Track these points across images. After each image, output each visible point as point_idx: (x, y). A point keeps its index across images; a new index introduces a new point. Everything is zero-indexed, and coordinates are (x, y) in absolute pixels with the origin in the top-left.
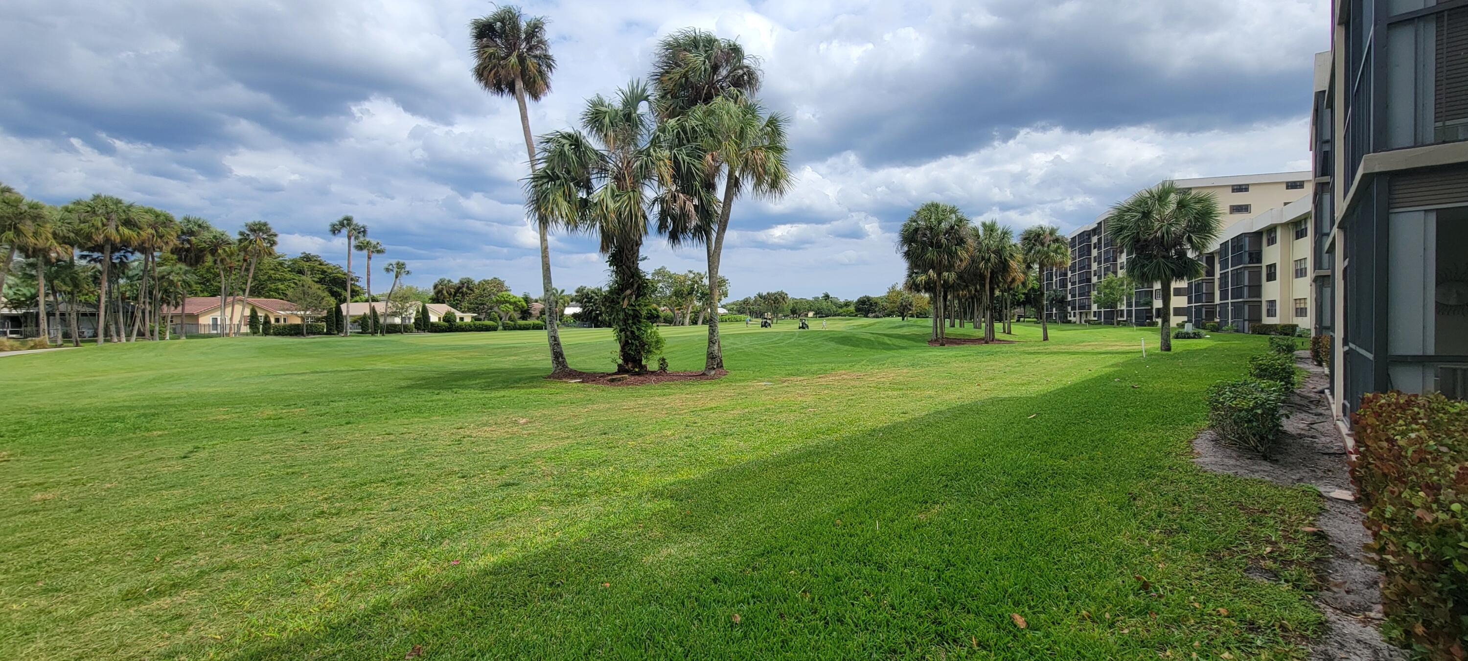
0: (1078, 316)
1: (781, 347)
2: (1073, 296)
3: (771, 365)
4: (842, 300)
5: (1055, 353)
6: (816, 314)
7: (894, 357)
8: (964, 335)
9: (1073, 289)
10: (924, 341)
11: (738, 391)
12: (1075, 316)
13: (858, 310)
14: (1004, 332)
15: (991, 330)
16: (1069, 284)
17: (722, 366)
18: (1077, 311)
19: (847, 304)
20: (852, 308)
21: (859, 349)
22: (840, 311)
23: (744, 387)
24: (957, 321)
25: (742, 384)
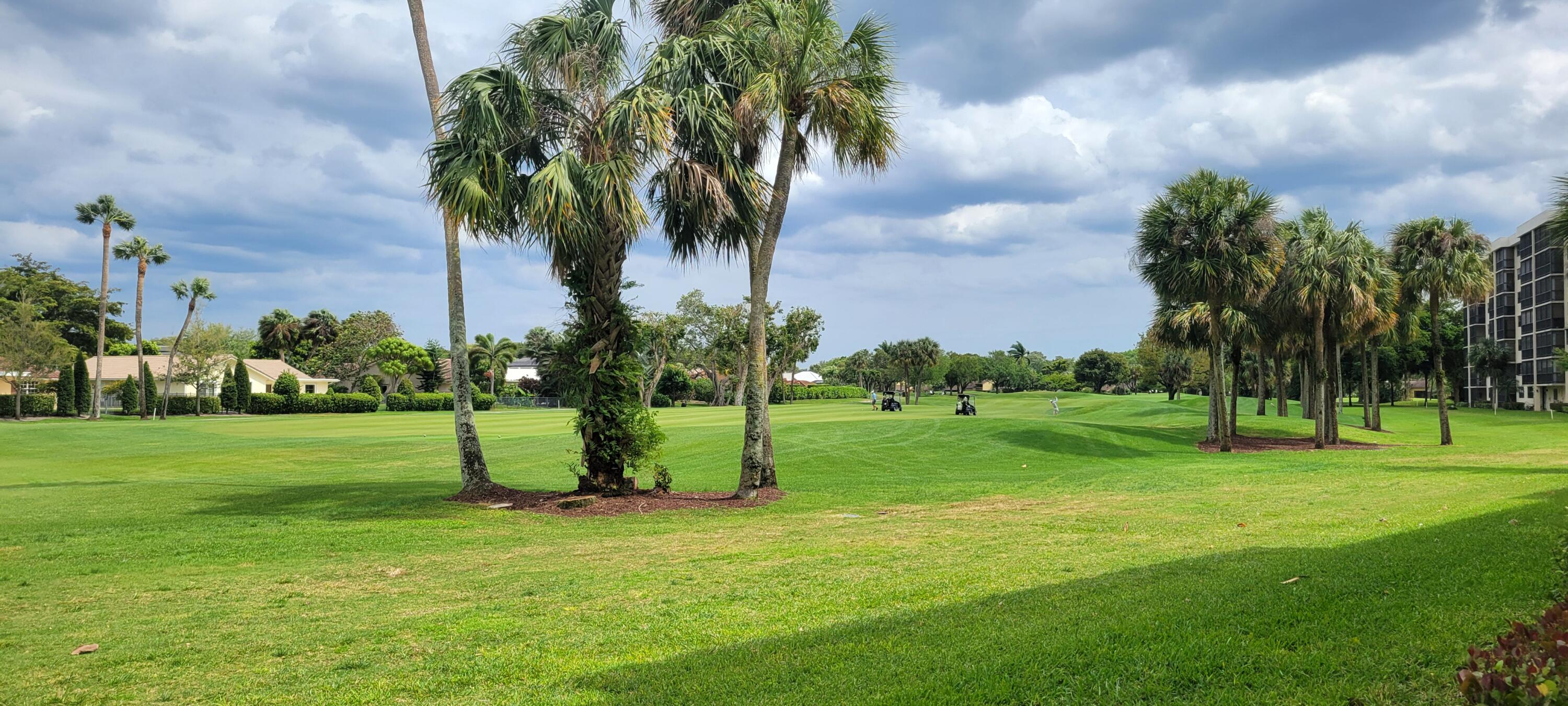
0: (1537, 395)
1: (902, 448)
2: (1527, 354)
3: (872, 483)
4: (1051, 357)
5: (1446, 469)
6: (996, 385)
7: (1119, 470)
8: (1277, 431)
9: (1526, 342)
10: (1189, 442)
11: (791, 529)
12: (1531, 395)
13: (1081, 377)
14: (1367, 425)
15: (1331, 424)
16: (1519, 330)
17: (774, 483)
18: (1535, 386)
19: (1060, 367)
20: (1069, 375)
21: (1057, 455)
22: (1047, 379)
23: (804, 522)
24: (1272, 403)
25: (804, 516)
